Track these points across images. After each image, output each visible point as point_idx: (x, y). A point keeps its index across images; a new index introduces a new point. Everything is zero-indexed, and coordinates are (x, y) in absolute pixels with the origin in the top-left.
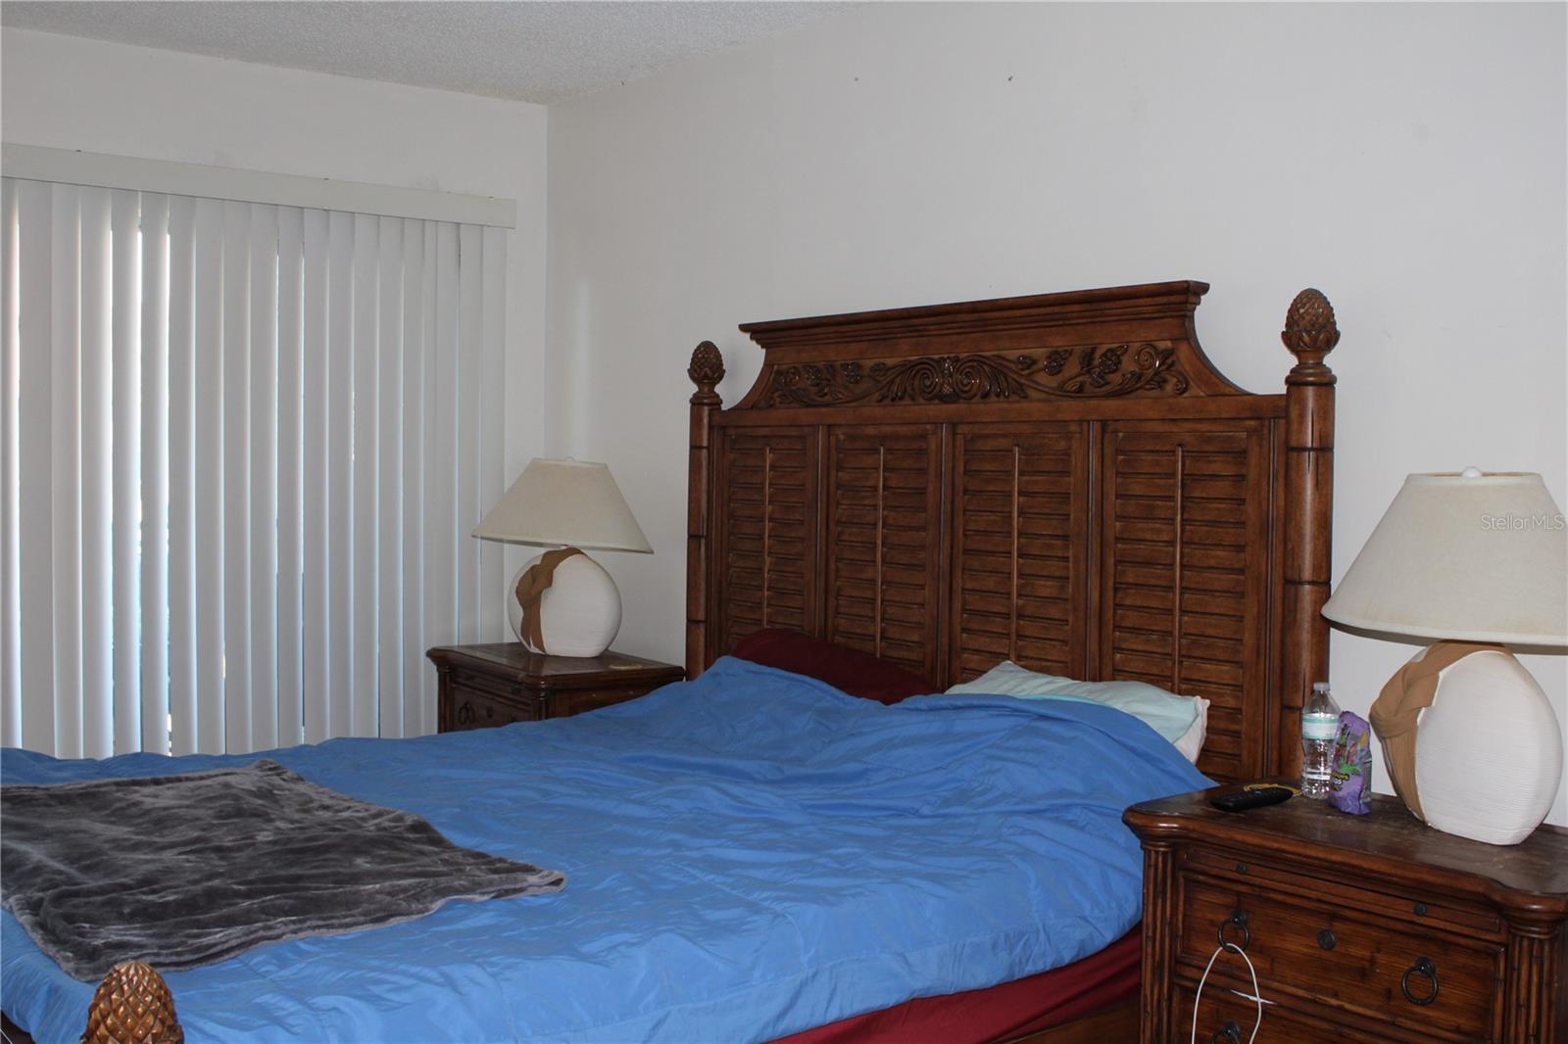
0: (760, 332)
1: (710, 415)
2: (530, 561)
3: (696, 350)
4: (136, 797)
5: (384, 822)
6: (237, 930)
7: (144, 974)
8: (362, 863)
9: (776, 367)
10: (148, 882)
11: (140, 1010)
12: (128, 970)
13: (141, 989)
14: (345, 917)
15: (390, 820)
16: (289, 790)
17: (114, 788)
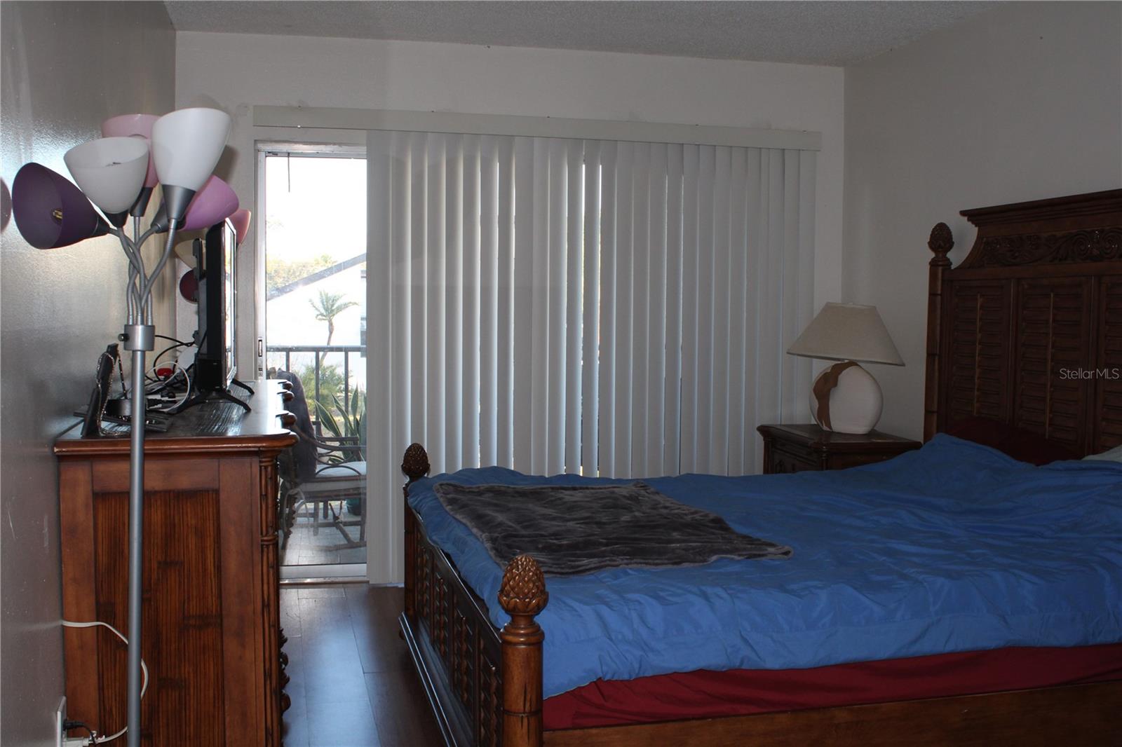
0: (972, 215)
1: (943, 273)
2: (824, 370)
3: (933, 229)
4: (561, 496)
5: (697, 517)
6: (595, 560)
7: (529, 561)
8: (676, 535)
9: (985, 239)
10: (556, 535)
11: (526, 579)
12: (522, 558)
13: (527, 568)
14: (657, 559)
15: (701, 516)
16: (649, 498)
17: (550, 490)
